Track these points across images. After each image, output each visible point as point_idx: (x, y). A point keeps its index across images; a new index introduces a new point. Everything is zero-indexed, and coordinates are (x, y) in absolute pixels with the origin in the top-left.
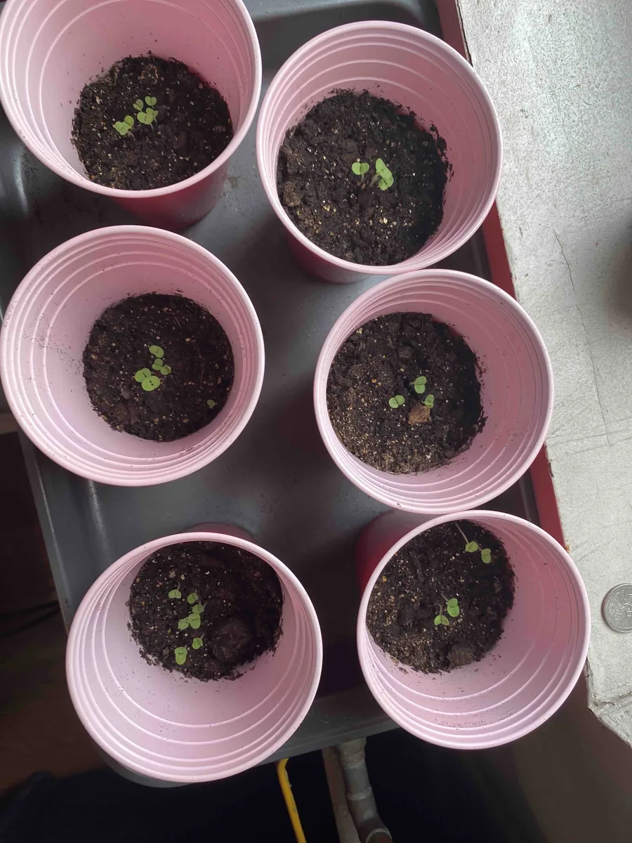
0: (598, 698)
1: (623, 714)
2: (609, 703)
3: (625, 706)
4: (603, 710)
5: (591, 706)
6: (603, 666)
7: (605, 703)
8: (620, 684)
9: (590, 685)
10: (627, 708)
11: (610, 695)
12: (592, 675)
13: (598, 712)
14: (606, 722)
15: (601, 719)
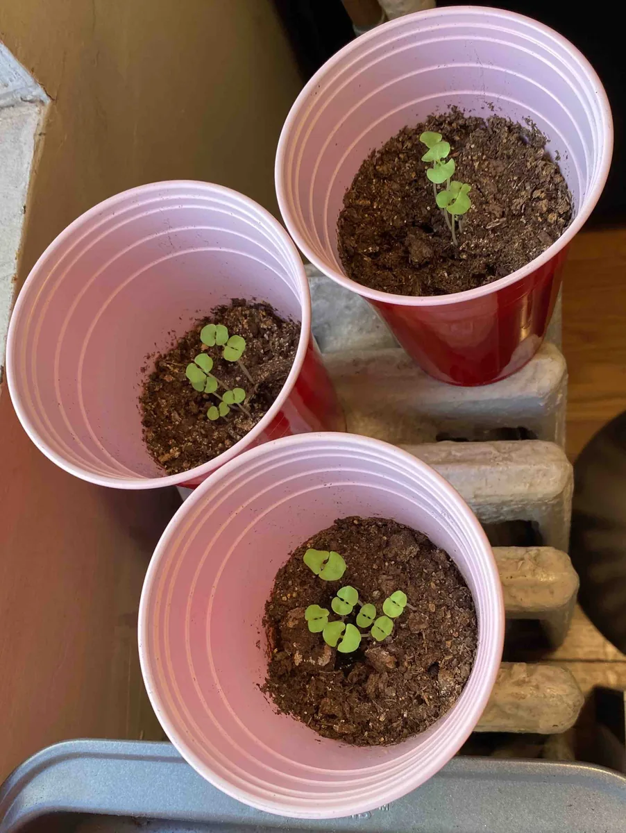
0: (37, 109)
1: (10, 84)
2: (26, 101)
3: (8, 94)
4: (34, 93)
5: (48, 101)
6: (20, 141)
7: (31, 102)
8: (9, 120)
9: (42, 124)
10: (5, 90)
11: (23, 109)
12: (35, 135)
13: (39, 92)
14: (27, 75)
15: (36, 82)
